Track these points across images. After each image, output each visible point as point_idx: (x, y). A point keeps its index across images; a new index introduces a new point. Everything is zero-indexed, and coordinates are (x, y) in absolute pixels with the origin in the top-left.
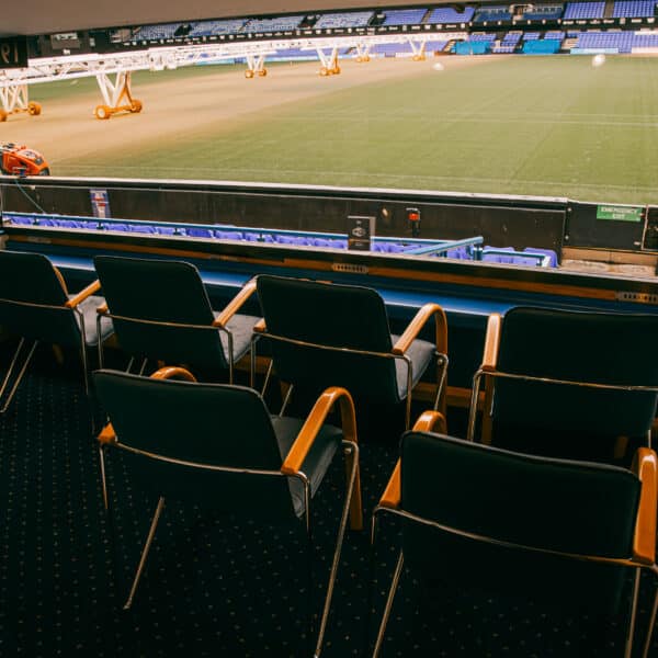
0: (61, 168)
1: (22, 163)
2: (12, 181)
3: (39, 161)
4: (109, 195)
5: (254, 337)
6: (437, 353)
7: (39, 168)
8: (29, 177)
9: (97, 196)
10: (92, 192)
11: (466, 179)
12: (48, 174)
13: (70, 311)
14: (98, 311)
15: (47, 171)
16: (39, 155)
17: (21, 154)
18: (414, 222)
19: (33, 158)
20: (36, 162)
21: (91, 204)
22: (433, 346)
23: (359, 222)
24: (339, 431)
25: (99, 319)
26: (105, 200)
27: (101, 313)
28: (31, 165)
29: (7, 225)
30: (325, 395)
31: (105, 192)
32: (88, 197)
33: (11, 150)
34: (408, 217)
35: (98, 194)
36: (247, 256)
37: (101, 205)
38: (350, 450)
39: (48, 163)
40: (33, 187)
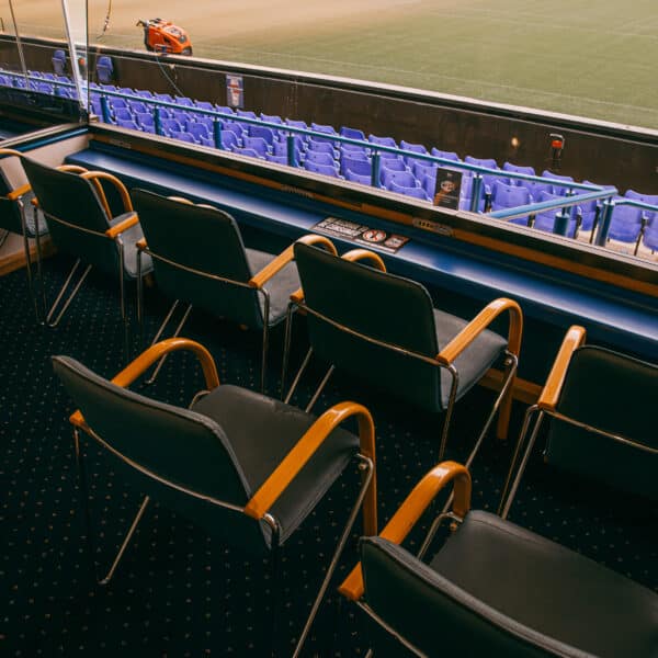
0: (205, 48)
1: (167, 40)
2: (153, 58)
3: (183, 39)
4: (244, 81)
5: (290, 305)
6: (507, 352)
7: (182, 46)
8: (170, 56)
9: (233, 83)
10: (228, 77)
11: (627, 106)
12: (190, 54)
13: (114, 241)
14: (138, 245)
15: (189, 51)
16: (183, 32)
17: (166, 31)
18: (556, 150)
19: (177, 35)
20: (179, 39)
21: (226, 89)
22: (503, 342)
23: (449, 175)
24: (357, 441)
25: (139, 253)
26: (240, 86)
27: (140, 248)
28: (175, 43)
29: (94, 124)
30: (332, 411)
31: (241, 79)
32: (224, 83)
33: (157, 25)
34: (551, 144)
35: (234, 80)
36: (323, 194)
37: (235, 92)
38: (364, 466)
39: (191, 42)
40: (172, 66)
